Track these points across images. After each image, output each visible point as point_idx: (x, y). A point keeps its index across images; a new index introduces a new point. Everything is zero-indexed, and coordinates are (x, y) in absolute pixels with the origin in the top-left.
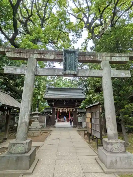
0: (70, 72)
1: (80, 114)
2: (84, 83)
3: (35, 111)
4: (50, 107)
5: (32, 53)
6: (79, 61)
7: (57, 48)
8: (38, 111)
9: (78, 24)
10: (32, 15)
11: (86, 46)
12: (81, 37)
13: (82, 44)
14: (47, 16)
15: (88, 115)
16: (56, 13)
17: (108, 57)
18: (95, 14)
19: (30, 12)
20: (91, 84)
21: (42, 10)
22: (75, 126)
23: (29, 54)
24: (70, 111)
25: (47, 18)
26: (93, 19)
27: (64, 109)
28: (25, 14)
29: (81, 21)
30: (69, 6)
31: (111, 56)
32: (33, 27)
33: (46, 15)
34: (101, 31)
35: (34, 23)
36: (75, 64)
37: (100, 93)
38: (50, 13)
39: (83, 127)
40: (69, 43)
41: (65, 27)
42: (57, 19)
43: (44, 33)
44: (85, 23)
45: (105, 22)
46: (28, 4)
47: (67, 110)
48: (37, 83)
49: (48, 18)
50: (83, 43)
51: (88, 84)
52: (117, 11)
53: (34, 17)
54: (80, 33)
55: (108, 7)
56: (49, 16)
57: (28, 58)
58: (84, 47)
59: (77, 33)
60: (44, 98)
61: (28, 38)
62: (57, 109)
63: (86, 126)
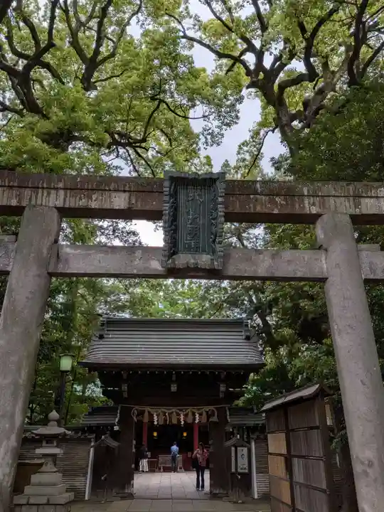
0: (192, 261)
1: (242, 437)
2: (254, 298)
3: (45, 422)
4: (111, 403)
5: (43, 188)
6: (230, 217)
7: (144, 162)
8: (59, 425)
9: (222, 74)
10: (51, 45)
11: (256, 153)
12: (236, 123)
13: (240, 148)
14: (108, 50)
15: (277, 443)
16: (139, 37)
17: (343, 199)
18: (287, 41)
19: (43, 37)
20: (282, 303)
21: (90, 28)
22: (221, 491)
23: (27, 192)
24: (197, 421)
25: (106, 54)
26: (277, 59)
27: (170, 414)
28: (27, 42)
29: (233, 65)
30: (188, 13)
31: (357, 197)
32: (52, 88)
33: (104, 45)
34: (314, 98)
35: (55, 75)
36: (214, 230)
37: (322, 344)
38: (119, 40)
39: (256, 497)
40: (192, 145)
41: (173, 87)
42: (143, 60)
43: (95, 106)
44: (248, 73)
45: (325, 65)
46: (39, 9)
47: (182, 417)
48: (61, 298)
49: (113, 55)
50: (243, 144)
51: (270, 301)
52: (370, 27)
53: (58, 53)
54: (233, 106)
55: (335, 17)
56: (115, 48)
57: (24, 208)
58: (248, 157)
59: (219, 106)
60: (85, 365)
61: (31, 127)
62: (141, 413)
63: (266, 490)
